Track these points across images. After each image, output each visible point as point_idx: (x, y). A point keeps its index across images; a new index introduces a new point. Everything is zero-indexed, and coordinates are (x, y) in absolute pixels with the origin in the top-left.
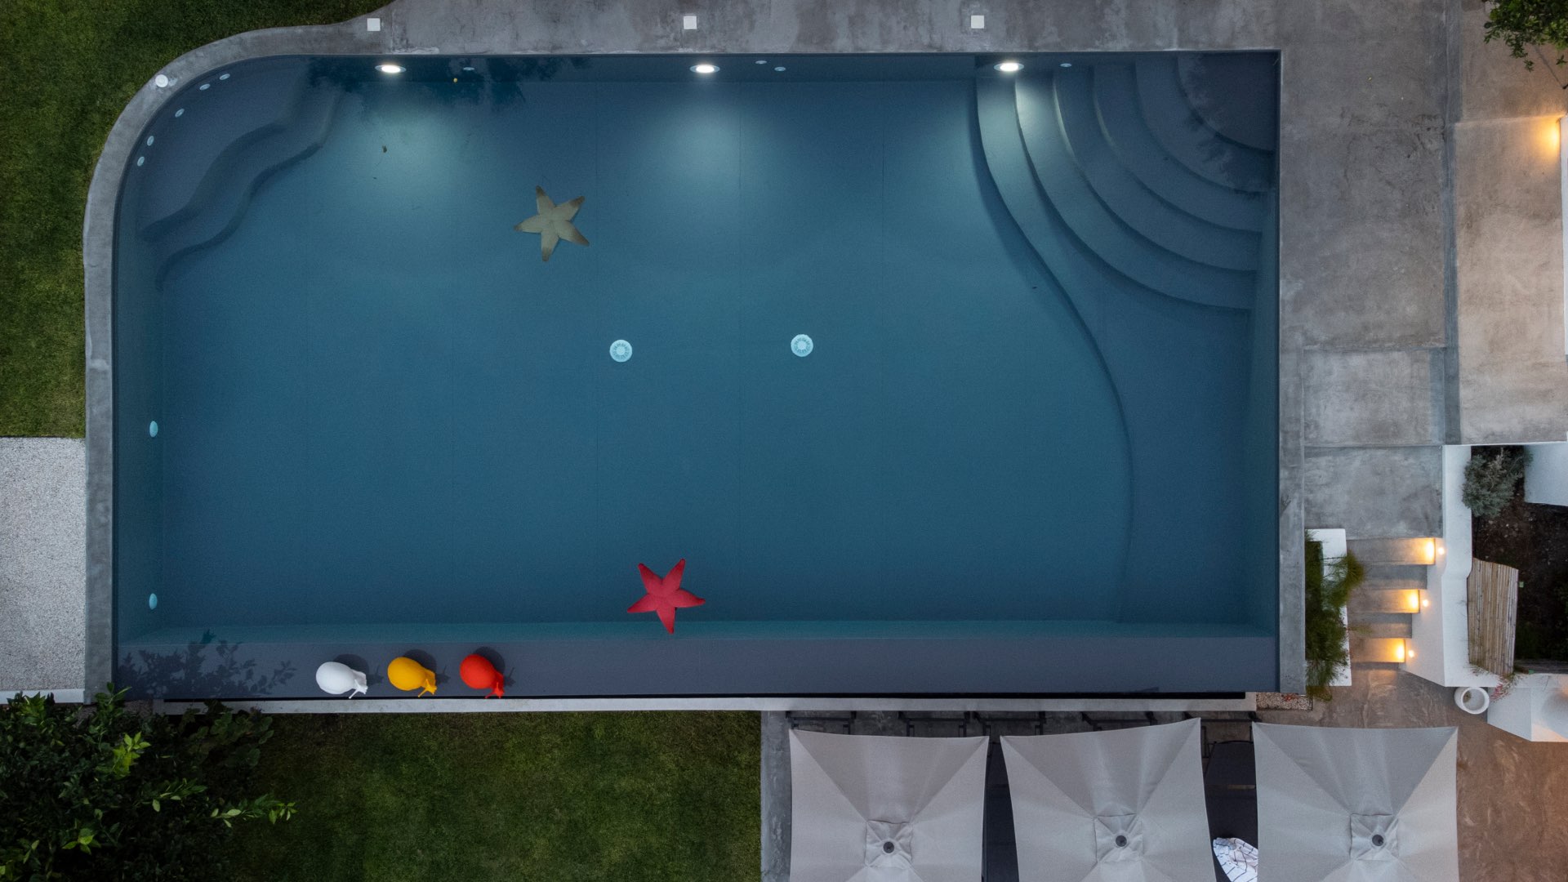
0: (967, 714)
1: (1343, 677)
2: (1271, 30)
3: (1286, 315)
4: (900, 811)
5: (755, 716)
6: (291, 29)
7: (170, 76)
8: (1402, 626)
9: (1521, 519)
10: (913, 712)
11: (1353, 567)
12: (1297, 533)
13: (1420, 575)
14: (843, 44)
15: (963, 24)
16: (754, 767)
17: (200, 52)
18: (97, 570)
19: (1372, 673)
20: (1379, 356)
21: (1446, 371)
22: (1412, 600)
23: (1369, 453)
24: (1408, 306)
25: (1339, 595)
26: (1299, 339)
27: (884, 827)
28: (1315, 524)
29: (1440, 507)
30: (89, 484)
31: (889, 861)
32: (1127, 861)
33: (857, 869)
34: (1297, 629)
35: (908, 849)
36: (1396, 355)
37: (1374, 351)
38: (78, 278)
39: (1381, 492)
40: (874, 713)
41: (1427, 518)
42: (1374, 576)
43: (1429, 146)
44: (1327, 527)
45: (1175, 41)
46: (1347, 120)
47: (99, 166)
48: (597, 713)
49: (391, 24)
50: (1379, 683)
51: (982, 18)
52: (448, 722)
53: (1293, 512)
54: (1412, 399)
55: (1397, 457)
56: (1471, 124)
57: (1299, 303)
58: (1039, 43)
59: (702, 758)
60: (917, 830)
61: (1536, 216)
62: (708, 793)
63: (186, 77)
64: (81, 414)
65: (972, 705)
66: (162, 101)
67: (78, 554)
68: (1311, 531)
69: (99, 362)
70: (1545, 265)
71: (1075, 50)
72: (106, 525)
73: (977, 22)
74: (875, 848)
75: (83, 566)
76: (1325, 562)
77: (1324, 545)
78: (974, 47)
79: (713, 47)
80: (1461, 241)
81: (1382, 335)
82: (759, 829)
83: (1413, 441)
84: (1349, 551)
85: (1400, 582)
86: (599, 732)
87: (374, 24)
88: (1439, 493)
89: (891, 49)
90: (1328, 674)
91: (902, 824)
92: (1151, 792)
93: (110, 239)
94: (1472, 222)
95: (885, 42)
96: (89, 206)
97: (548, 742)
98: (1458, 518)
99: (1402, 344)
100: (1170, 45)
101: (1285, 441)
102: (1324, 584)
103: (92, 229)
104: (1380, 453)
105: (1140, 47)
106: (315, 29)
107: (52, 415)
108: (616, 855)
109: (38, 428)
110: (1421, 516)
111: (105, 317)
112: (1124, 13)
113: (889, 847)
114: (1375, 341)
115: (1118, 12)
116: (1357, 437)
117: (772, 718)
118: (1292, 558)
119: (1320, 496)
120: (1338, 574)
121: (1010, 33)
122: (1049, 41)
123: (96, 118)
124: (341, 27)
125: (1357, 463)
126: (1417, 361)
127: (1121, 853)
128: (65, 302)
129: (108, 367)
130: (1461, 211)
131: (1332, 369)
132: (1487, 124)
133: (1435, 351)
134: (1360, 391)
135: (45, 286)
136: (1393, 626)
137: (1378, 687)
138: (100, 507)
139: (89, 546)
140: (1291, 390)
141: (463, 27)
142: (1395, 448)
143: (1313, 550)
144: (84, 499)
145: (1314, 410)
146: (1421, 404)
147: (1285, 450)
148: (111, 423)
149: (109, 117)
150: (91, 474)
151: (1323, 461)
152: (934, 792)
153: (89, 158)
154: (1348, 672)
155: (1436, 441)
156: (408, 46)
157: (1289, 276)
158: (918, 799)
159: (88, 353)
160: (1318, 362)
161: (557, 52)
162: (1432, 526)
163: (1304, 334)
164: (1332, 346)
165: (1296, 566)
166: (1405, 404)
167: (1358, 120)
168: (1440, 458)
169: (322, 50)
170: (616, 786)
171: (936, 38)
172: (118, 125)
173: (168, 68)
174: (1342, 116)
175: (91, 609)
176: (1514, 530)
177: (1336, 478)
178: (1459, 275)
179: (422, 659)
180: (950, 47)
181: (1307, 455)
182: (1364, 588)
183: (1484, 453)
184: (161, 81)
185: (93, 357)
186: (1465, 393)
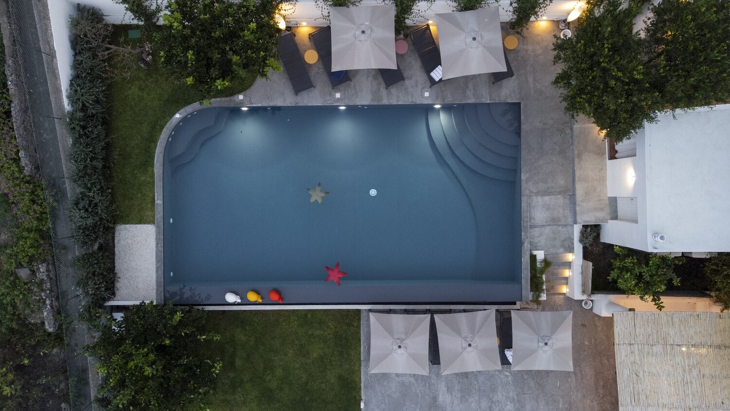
0: (427, 310)
1: (544, 297)
2: (518, 96)
3: (523, 184)
4: (403, 336)
5: (359, 311)
6: (216, 99)
7: (180, 114)
8: (564, 281)
9: (599, 247)
10: (409, 309)
11: (547, 263)
12: (527, 252)
13: (569, 265)
14: (385, 102)
15: (422, 95)
16: (359, 327)
17: (189, 107)
18: (159, 265)
19: (557, 296)
20: (553, 197)
21: (573, 202)
22: (567, 273)
23: (551, 226)
24: (561, 182)
25: (542, 272)
26: (528, 192)
27: (398, 341)
28: (535, 249)
29: (573, 243)
30: (156, 238)
31: (400, 351)
32: (472, 351)
33: (390, 354)
34: (527, 282)
35: (406, 347)
36: (559, 196)
37: (552, 195)
38: (153, 176)
39: (555, 239)
40: (397, 309)
41: (569, 247)
42: (555, 265)
43: (567, 132)
44: (538, 250)
45: (488, 99)
46: (542, 124)
47: (159, 142)
48: (309, 310)
49: (246, 97)
50: (559, 300)
51: (428, 93)
52: (261, 313)
53: (526, 246)
54: (564, 210)
55: (560, 228)
56: (578, 126)
57: (527, 180)
58: (446, 100)
59: (342, 324)
60: (408, 342)
61: (598, 154)
62: (344, 335)
63: (185, 114)
64: (154, 217)
65: (428, 307)
66: (178, 121)
67: (153, 260)
68: (533, 251)
69: (159, 201)
70: (601, 169)
71: (457, 103)
72: (161, 251)
73: (427, 94)
74: (396, 347)
75: (155, 263)
76: (538, 261)
77: (537, 256)
78: (426, 102)
79: (345, 103)
80: (576, 161)
81: (554, 190)
82: (360, 347)
83: (564, 223)
84: (545, 258)
85: (563, 267)
86: (309, 316)
87: (241, 97)
88: (573, 239)
89: (400, 103)
90: (539, 296)
91: (404, 340)
92: (479, 331)
93: (162, 164)
94: (580, 156)
95: (398, 101)
96: (156, 154)
97: (293, 319)
98: (578, 247)
99: (559, 193)
100: (487, 101)
101: (523, 223)
102: (537, 268)
103: (157, 161)
104: (555, 226)
105: (478, 101)
106: (223, 99)
107: (145, 218)
108: (315, 355)
109: (141, 221)
110: (567, 246)
111: (161, 188)
112: (472, 91)
113: (400, 347)
114: (551, 192)
115: (470, 91)
116: (547, 222)
117: (364, 311)
118: (526, 260)
119: (536, 240)
120: (541, 265)
121: (437, 97)
122: (449, 100)
123: (158, 127)
124: (232, 98)
125: (547, 230)
126: (565, 198)
127: (470, 349)
128: (149, 183)
129: (162, 203)
130: (576, 152)
131: (539, 201)
132: (583, 126)
133: (570, 195)
134: (547, 207)
135: (143, 178)
136: (562, 281)
137: (559, 301)
138: (160, 245)
139: (156, 258)
140: (525, 208)
141: (268, 98)
142: (559, 225)
143: (533, 258)
144: (155, 243)
145: (533, 214)
146: (566, 211)
147: (523, 226)
148: (162, 220)
149: (162, 127)
150: (157, 235)
151: (537, 229)
152: (413, 330)
153: (156, 139)
154: (545, 295)
155: (571, 223)
156: (251, 104)
157: (524, 172)
158: (409, 333)
159: (156, 199)
160: (534, 198)
161: (298, 105)
162: (571, 250)
163: (529, 190)
164: (537, 194)
165: (527, 262)
166: (561, 212)
167: (545, 124)
168: (573, 228)
169: (225, 105)
170: (315, 333)
171: (414, 100)
172: (165, 129)
173: (179, 112)
174: (540, 122)
175: (157, 277)
176: (596, 250)
177: (541, 234)
178: (576, 172)
179: (258, 292)
180: (418, 102)
181: (530, 228)
182: (551, 269)
183: (585, 227)
184: (178, 116)
185: (157, 200)
186: (578, 208)
